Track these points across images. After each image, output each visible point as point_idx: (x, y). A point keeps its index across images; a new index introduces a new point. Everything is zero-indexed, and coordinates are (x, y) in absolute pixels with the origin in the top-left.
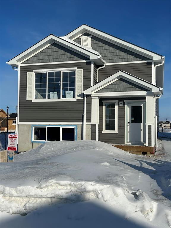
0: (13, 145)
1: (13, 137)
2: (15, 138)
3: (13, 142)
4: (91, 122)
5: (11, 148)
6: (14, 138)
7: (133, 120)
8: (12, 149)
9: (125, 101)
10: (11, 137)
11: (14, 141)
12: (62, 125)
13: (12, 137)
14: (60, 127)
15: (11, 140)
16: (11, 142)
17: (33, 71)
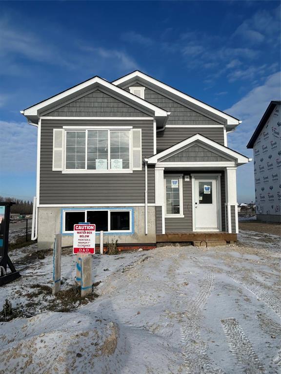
0: (86, 244)
1: (84, 230)
2: (89, 231)
3: (87, 238)
4: (155, 203)
5: (82, 249)
6: (86, 231)
7: (202, 199)
8: (84, 250)
9: (192, 175)
10: (80, 230)
11: (88, 236)
12: (110, 208)
13: (82, 230)
14: (107, 211)
15: (81, 234)
16: (81, 238)
17: (64, 127)
